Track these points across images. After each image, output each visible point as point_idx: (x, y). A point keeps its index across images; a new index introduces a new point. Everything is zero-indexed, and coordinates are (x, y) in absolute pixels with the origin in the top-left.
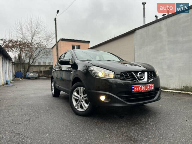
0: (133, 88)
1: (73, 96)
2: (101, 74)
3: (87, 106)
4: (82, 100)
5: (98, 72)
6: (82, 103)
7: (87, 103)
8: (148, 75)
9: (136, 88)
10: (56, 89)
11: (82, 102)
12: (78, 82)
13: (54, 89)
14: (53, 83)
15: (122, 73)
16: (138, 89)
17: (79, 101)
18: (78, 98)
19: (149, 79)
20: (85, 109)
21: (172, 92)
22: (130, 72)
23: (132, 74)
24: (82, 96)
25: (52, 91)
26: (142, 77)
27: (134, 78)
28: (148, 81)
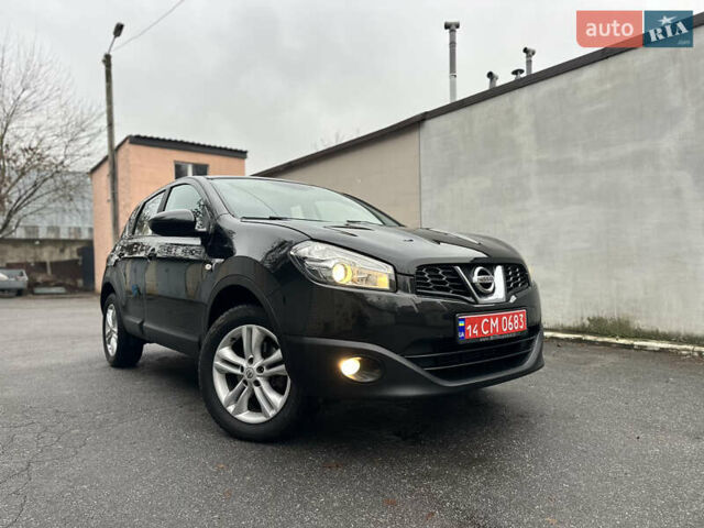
0: (461, 324)
1: (217, 363)
2: (342, 270)
3: (278, 400)
4: (258, 379)
5: (330, 265)
6: (256, 389)
7: (280, 391)
8: (507, 277)
9: (469, 327)
10: (124, 336)
11: (257, 383)
12: (240, 307)
13: (115, 336)
14: (110, 313)
15: (420, 268)
16: (479, 329)
17: (245, 382)
18: (238, 371)
19: (509, 289)
20: (272, 413)
21: (552, 338)
22: (448, 267)
23: (456, 273)
24: (259, 361)
25: (106, 342)
26: (488, 285)
27: (462, 288)
28: (508, 299)
